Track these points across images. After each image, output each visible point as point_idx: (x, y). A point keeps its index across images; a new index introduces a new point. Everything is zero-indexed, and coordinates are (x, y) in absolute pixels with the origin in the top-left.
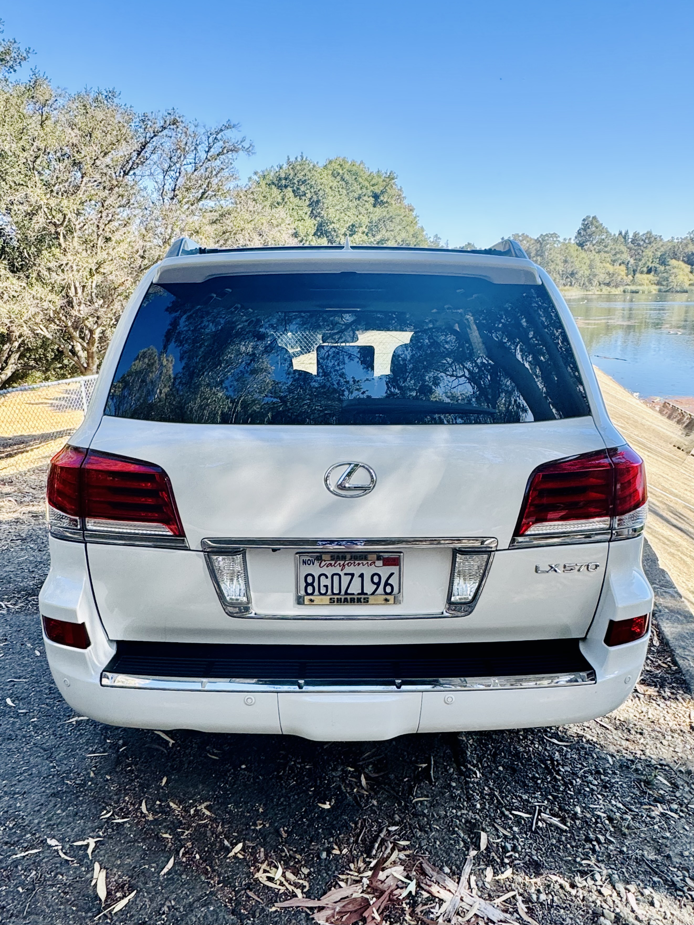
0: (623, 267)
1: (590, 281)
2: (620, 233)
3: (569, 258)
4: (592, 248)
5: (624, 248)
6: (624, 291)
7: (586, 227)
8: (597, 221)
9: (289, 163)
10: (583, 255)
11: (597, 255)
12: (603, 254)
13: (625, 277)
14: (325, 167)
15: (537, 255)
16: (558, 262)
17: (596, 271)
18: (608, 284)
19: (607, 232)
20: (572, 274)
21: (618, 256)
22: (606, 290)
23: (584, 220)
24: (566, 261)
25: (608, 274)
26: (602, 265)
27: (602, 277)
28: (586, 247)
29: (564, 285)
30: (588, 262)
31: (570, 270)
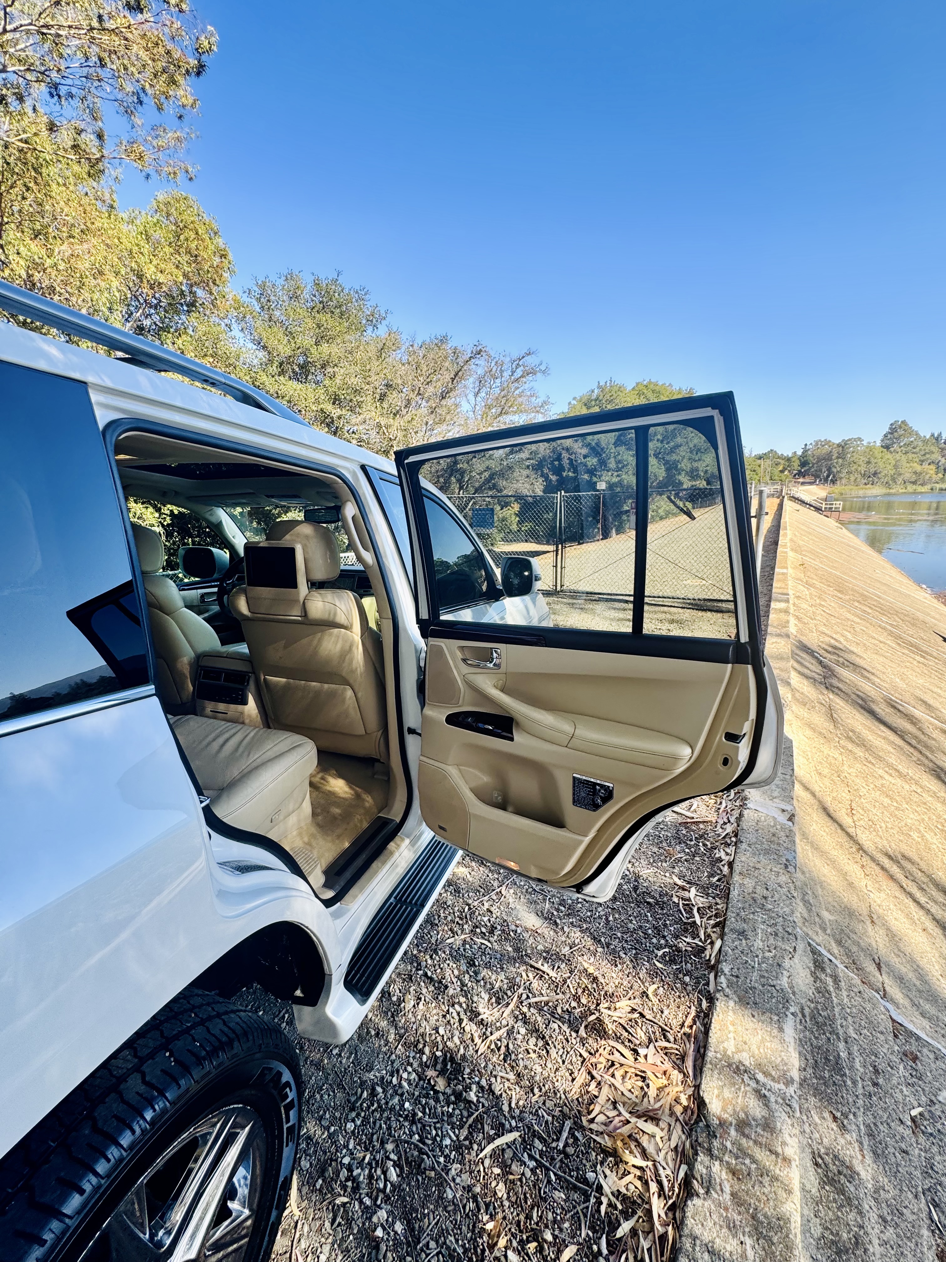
0: (933, 467)
1: (894, 480)
2: (933, 435)
3: (872, 460)
4: (899, 450)
5: (934, 449)
6: (932, 489)
7: (893, 430)
8: (906, 425)
9: (599, 387)
10: (889, 456)
11: (903, 456)
12: (910, 456)
13: (934, 476)
14: (633, 389)
15: (838, 458)
16: (861, 463)
17: (902, 471)
18: (914, 483)
19: (917, 434)
20: (875, 474)
21: (928, 456)
22: (911, 488)
23: (891, 425)
24: (869, 463)
25: (915, 473)
26: (908, 465)
27: (907, 476)
28: (892, 449)
29: (866, 484)
30: (893, 462)
31: (872, 470)
